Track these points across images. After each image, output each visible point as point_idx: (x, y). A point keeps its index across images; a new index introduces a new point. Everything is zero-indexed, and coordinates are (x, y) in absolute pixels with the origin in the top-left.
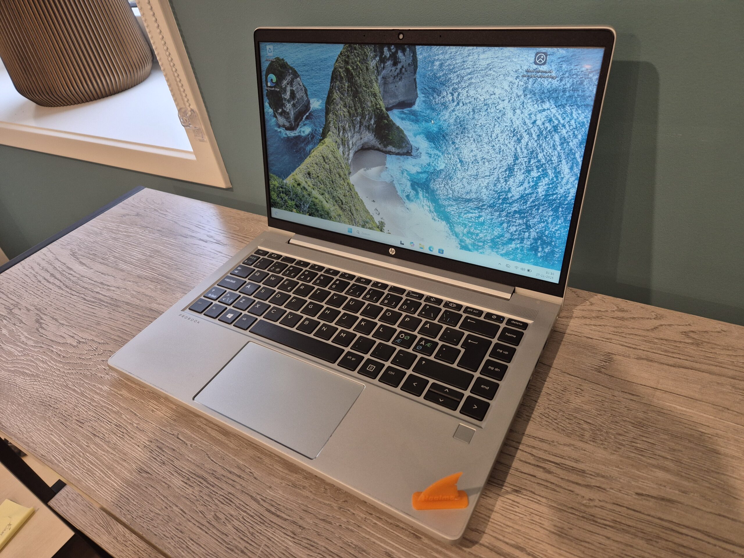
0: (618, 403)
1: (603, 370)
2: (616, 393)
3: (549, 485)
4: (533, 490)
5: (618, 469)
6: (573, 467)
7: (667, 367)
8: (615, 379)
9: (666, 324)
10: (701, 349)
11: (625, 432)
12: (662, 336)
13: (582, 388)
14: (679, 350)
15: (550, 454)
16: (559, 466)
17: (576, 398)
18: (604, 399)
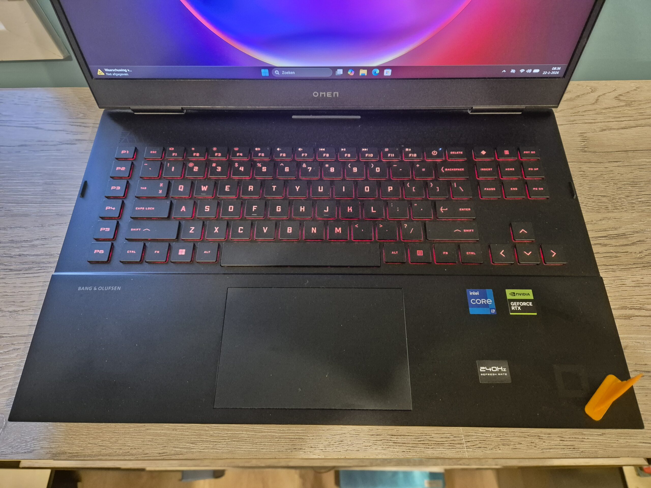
0: (612, 172)
1: (586, 149)
2: (607, 165)
3: (611, 254)
4: (605, 264)
5: (642, 223)
6: (616, 234)
7: (623, 130)
8: (598, 153)
9: (601, 94)
10: (633, 108)
11: (629, 193)
12: (605, 106)
13: (583, 170)
14: (622, 114)
15: (596, 232)
16: (608, 238)
17: (584, 179)
18: (602, 173)
